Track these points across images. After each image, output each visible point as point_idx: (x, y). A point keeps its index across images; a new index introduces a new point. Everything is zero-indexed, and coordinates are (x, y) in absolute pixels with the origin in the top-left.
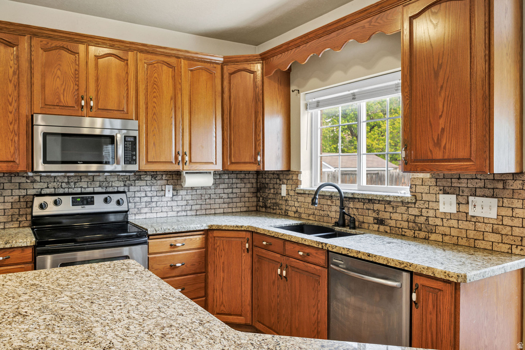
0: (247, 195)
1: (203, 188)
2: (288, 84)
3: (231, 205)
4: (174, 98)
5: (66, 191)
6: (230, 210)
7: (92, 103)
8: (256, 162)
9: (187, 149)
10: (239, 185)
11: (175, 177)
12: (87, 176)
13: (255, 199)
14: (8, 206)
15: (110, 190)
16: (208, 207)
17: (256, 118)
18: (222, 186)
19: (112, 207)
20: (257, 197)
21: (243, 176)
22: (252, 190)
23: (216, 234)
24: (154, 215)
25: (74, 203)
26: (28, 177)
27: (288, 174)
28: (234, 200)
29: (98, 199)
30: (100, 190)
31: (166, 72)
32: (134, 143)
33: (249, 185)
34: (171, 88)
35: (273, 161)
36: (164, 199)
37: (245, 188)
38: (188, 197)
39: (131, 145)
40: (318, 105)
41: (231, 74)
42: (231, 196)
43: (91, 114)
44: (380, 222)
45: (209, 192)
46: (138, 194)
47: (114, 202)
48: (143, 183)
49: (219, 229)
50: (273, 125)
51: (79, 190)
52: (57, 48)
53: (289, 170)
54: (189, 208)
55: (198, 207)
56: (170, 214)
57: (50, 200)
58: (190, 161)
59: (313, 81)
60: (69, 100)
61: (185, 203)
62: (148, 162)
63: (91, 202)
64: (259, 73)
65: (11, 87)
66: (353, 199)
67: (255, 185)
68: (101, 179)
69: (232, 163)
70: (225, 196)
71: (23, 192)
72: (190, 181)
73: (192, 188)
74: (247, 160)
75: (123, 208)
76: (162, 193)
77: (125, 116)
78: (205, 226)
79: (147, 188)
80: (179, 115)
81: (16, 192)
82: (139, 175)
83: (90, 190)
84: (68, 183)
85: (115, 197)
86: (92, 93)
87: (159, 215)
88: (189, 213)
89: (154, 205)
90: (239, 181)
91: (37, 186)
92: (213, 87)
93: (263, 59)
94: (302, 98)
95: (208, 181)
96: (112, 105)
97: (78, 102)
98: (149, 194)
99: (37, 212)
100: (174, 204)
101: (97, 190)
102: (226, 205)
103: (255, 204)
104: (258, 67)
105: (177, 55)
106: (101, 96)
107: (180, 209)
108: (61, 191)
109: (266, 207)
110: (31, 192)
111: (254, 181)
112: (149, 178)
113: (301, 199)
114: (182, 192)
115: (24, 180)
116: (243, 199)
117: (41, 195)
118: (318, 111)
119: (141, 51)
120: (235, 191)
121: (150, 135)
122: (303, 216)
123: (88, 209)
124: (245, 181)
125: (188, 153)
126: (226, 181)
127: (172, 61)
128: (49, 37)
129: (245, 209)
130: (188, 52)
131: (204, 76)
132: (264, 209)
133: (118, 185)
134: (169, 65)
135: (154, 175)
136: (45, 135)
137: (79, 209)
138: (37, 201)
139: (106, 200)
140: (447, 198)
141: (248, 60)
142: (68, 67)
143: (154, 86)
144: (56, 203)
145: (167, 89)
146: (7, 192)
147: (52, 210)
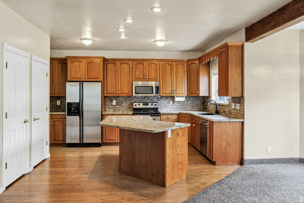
0: (199, 105)
1: (183, 102)
2: (209, 67)
3: (193, 108)
4: (171, 74)
5: (142, 101)
6: (193, 109)
7: (147, 77)
8: (197, 93)
9: (175, 89)
10: (196, 101)
11: (173, 98)
12: (147, 97)
13: (203, 106)
14: (128, 105)
15: (153, 101)
16: (185, 108)
17: (197, 78)
18: (189, 101)
19: (153, 106)
20: (203, 105)
21: (198, 98)
22: (201, 103)
24: (167, 110)
25: (143, 105)
26: (132, 98)
28: (194, 106)
29: (150, 104)
30: (151, 101)
31: (168, 66)
32: (158, 88)
33: (200, 101)
34: (170, 71)
35: (203, 92)
36: (170, 105)
37: (199, 102)
38: (178, 105)
39: (157, 88)
41: (190, 65)
42: (193, 105)
43: (147, 80)
44: (224, 112)
45: (185, 103)
46: (161, 103)
47: (154, 105)
48: (163, 100)
49: (182, 114)
51: (145, 101)
52: (139, 63)
53: (209, 96)
54: (178, 108)
55: (181, 108)
56: (172, 110)
57: (137, 104)
58: (176, 93)
59: (214, 66)
60: (141, 77)
61: (176, 106)
62: (163, 93)
63: (148, 105)
64: (198, 64)
65: (128, 74)
67: (202, 101)
68: (151, 98)
69: (190, 93)
70: (191, 105)
71: (131, 102)
72: (177, 99)
73: (179, 102)
74: (194, 93)
75: (156, 107)
76: (169, 103)
77: (156, 80)
78: (178, 113)
79: (164, 101)
80: (172, 79)
81: (130, 101)
82: (160, 97)
83: (148, 101)
84: (142, 99)
85: (154, 104)
86: (147, 75)
87: (168, 110)
88: (178, 110)
89: (166, 106)
90: (196, 100)
91: (134, 100)
92: (184, 69)
93: (199, 59)
95: (183, 99)
96: (153, 77)
97: (144, 77)
98: (165, 103)
99: (134, 107)
100: (173, 106)
101: (150, 101)
102: (191, 108)
103: (202, 108)
104: (197, 62)
105: (172, 61)
106: (150, 75)
107: (175, 108)
108: (140, 101)
111: (202, 100)
112: (165, 98)
114: (175, 103)
115: (131, 98)
116: (198, 106)
117: (135, 102)
119: (161, 61)
120: (194, 103)
121: (163, 85)
122: (212, 111)
123: (147, 107)
124: (199, 100)
125: (175, 91)
126: (191, 99)
127: (170, 63)
128: (137, 61)
129: (198, 109)
130: (175, 59)
131: (181, 66)
133: (156, 100)
134: (169, 64)
135: (167, 97)
136: (136, 86)
137: (144, 107)
138: (134, 104)
139: (152, 104)
140: (233, 104)
141: (195, 60)
142: (141, 68)
143: (164, 71)
144: (139, 105)
145: (169, 71)
146: (128, 101)
147: (138, 106)
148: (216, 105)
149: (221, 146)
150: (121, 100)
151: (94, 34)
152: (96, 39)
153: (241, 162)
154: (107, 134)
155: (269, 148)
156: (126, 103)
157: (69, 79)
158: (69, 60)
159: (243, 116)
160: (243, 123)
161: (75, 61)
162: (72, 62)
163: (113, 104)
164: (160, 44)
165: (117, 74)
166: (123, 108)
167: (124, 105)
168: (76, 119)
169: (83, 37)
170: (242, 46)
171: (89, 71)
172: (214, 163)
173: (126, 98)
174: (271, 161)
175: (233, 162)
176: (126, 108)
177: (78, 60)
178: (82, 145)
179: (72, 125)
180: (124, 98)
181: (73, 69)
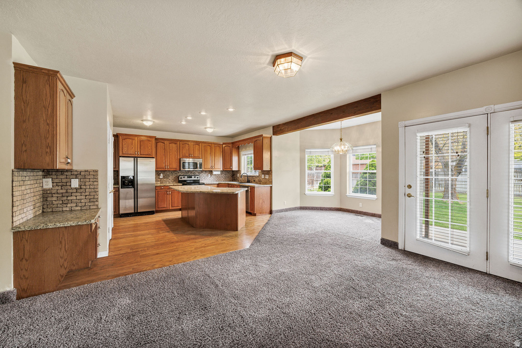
0: (230, 177)
1: (218, 175)
2: (239, 149)
4: (211, 153)
5: (186, 175)
7: (192, 155)
8: (230, 168)
11: (211, 172)
12: (190, 172)
14: (174, 178)
16: (219, 179)
17: (230, 157)
19: (196, 179)
20: (233, 177)
21: (229, 172)
25: (188, 178)
27: (239, 171)
29: (193, 177)
30: (193, 175)
31: (209, 147)
35: (235, 168)
36: (208, 177)
37: (229, 175)
38: (215, 177)
39: (201, 165)
40: (245, 155)
41: (224, 147)
42: (225, 177)
43: (192, 158)
44: (254, 181)
45: (220, 176)
46: (202, 176)
48: (203, 173)
49: (221, 184)
50: (235, 159)
51: (188, 175)
52: (185, 144)
55: (216, 179)
56: (210, 181)
57: (182, 177)
58: (214, 168)
59: (244, 149)
60: (187, 155)
61: (213, 178)
62: (204, 168)
63: (191, 177)
64: (231, 147)
65: (176, 152)
66: (250, 176)
67: (232, 174)
68: (193, 172)
69: (225, 168)
71: (177, 175)
72: (214, 173)
73: (215, 175)
75: (199, 179)
76: (208, 175)
77: (199, 158)
78: (217, 183)
80: (212, 157)
82: (202, 171)
83: (191, 175)
84: (186, 173)
85: (196, 177)
86: (192, 153)
87: (207, 181)
88: (214, 181)
89: (206, 178)
91: (180, 174)
92: (220, 150)
94: (242, 153)
95: (219, 173)
96: (196, 156)
97: (189, 155)
98: (205, 176)
99: (180, 179)
100: (211, 178)
104: (231, 145)
105: (211, 143)
106: (194, 154)
107: (212, 180)
109: (235, 180)
113: (241, 177)
114: (213, 176)
118: (246, 156)
119: (203, 143)
120: (226, 175)
121: (205, 162)
123: (191, 179)
125: (214, 166)
126: (224, 173)
127: (210, 145)
128: (183, 141)
131: (218, 148)
133: (197, 174)
135: (206, 171)
136: (183, 163)
137: (189, 179)
138: (180, 177)
140: (263, 175)
141: (228, 143)
142: (187, 148)
143: (206, 150)
144: (184, 177)
145: (209, 151)
146: (174, 175)
147: (183, 179)
148: (248, 176)
149: (259, 203)
150: (167, 174)
151: (155, 116)
152: (157, 121)
153: (271, 212)
154: (159, 203)
155: (285, 202)
156: (172, 176)
157: (121, 155)
158: (120, 137)
159: (271, 183)
160: (271, 187)
161: (127, 139)
162: (124, 139)
163: (160, 177)
164: (210, 131)
165: (166, 151)
166: (169, 181)
167: (171, 178)
168: (131, 191)
169: (144, 118)
170: (271, 138)
171: (142, 148)
172: (255, 215)
173: (172, 172)
174: (286, 210)
175: (266, 213)
176: (172, 180)
177: (132, 137)
178: (137, 214)
179: (126, 198)
180: (170, 172)
181: (125, 146)
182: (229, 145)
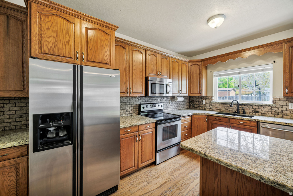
2: (207, 69)
3: (184, 107)
4: (178, 73)
7: (160, 74)
8: (199, 93)
9: (181, 89)
11: (172, 98)
12: (152, 98)
13: (189, 105)
14: (132, 108)
15: (158, 102)
16: (179, 107)
19: (160, 108)
22: (188, 102)
23: (195, 116)
24: (167, 110)
25: (151, 107)
26: (137, 98)
27: (206, 97)
28: (185, 105)
29: (156, 105)
30: (156, 102)
31: (176, 64)
36: (170, 105)
38: (175, 104)
41: (191, 66)
43: (160, 77)
44: (256, 112)
47: (160, 106)
48: (165, 100)
51: (151, 102)
52: (152, 55)
54: (175, 108)
55: (177, 107)
56: (171, 110)
57: (145, 106)
58: (181, 93)
60: (155, 72)
61: (174, 106)
64: (201, 65)
65: (141, 67)
66: (242, 105)
68: (155, 99)
69: (191, 93)
70: (183, 104)
71: (136, 103)
76: (169, 103)
78: (192, 114)
79: (166, 102)
81: (134, 103)
83: (154, 102)
84: (147, 100)
86: (160, 70)
89: (167, 107)
91: (140, 101)
92: (187, 69)
93: (202, 61)
94: (213, 73)
95: (182, 99)
96: (165, 74)
97: (157, 73)
98: (166, 104)
99: (142, 110)
100: (172, 106)
103: (189, 106)
105: (179, 59)
106: (162, 71)
107: (173, 108)
108: (147, 103)
109: (194, 107)
110: (138, 103)
111: (189, 99)
112: (166, 98)
113: (213, 105)
115: (136, 99)
117: (142, 104)
123: (154, 109)
128: (150, 51)
129: (187, 108)
131: (185, 66)
132: (193, 108)
134: (177, 62)
136: (152, 84)
137: (152, 109)
138: (142, 106)
139: (158, 106)
141: (197, 61)
142: (155, 61)
143: (174, 68)
144: (147, 107)
145: (177, 70)
146: (132, 103)
147: (146, 109)
148: (238, 105)
150: (124, 101)
156: (130, 106)
162: (46, 15)
166: (127, 113)
167: (128, 108)
173: (131, 99)
176: (131, 112)
180: (128, 99)
181: (49, 33)
182: (198, 63)
